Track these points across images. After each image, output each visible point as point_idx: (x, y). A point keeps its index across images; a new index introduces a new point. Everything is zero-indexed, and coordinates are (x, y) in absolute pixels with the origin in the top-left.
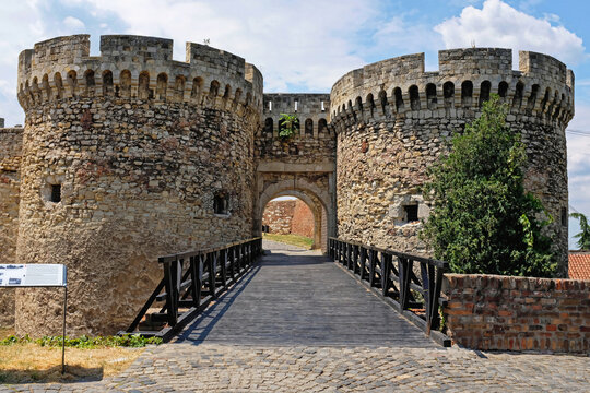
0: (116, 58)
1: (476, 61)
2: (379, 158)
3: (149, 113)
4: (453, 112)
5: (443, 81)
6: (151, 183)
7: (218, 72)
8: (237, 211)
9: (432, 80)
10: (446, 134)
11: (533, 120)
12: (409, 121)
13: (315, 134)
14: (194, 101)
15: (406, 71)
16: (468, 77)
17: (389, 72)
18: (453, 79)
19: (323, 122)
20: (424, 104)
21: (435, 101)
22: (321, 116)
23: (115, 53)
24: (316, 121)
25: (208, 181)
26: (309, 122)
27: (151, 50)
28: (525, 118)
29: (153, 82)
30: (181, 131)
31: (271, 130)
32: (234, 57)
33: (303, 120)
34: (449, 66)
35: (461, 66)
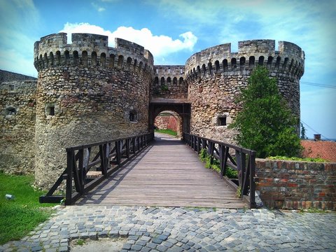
0: (80, 45)
1: (257, 46)
2: (207, 95)
3: (97, 73)
4: (244, 72)
5: (240, 57)
6: (99, 107)
7: (131, 53)
8: (141, 120)
9: (234, 57)
10: (240, 83)
11: (284, 75)
12: (222, 77)
13: (178, 84)
14: (119, 67)
15: (221, 52)
16: (252, 54)
17: (213, 53)
18: (245, 56)
19: (181, 79)
20: (230, 68)
21: (235, 66)
22: (181, 76)
23: (79, 42)
24: (178, 78)
25: (127, 106)
26: (175, 79)
27: (97, 41)
28: (280, 75)
29: (99, 57)
30: (113, 82)
31: (158, 83)
32: (139, 46)
33: (172, 78)
34: (243, 49)
35: (249, 49)
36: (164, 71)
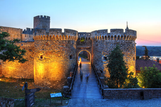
0: (52, 33)
1: (117, 32)
2: (100, 48)
3: (58, 43)
4: (113, 41)
5: (111, 35)
7: (70, 34)
8: (74, 58)
9: (109, 35)
10: (112, 45)
11: (128, 42)
12: (105, 42)
13: (88, 40)
14: (66, 40)
15: (104, 33)
16: (115, 35)
17: (101, 33)
18: (113, 35)
19: (89, 38)
20: (108, 39)
21: (110, 38)
22: (89, 37)
23: (52, 32)
24: (88, 38)
25: (69, 54)
26: (87, 38)
27: (58, 31)
28: (126, 41)
29: (59, 37)
30: (64, 45)
31: (79, 40)
32: (73, 30)
33: (85, 38)
34: (112, 33)
35: (114, 33)
36: (82, 35)
